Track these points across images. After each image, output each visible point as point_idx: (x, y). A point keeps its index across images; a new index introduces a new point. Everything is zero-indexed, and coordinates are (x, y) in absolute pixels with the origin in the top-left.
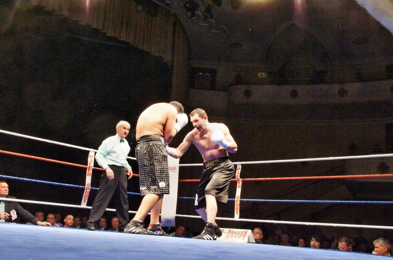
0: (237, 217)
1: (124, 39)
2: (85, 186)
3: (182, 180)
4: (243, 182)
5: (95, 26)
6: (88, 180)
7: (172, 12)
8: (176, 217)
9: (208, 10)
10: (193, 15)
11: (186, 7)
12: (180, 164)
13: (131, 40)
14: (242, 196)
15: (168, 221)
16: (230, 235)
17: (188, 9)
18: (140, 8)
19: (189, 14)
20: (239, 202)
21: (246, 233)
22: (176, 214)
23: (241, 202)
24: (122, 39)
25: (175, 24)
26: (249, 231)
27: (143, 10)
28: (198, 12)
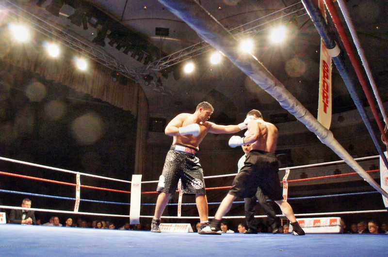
0: (179, 216)
1: (105, 100)
2: (75, 198)
3: (143, 193)
5: (86, 92)
6: (78, 194)
7: (136, 82)
8: (140, 218)
9: (159, 81)
10: (149, 84)
11: (144, 79)
12: (142, 181)
13: (109, 101)
15: (134, 221)
16: (177, 228)
17: (146, 80)
18: (115, 79)
19: (147, 83)
20: (180, 206)
21: (187, 226)
22: (141, 215)
23: (182, 206)
24: (104, 100)
25: (138, 90)
26: (189, 225)
27: (117, 80)
28: (153, 82)
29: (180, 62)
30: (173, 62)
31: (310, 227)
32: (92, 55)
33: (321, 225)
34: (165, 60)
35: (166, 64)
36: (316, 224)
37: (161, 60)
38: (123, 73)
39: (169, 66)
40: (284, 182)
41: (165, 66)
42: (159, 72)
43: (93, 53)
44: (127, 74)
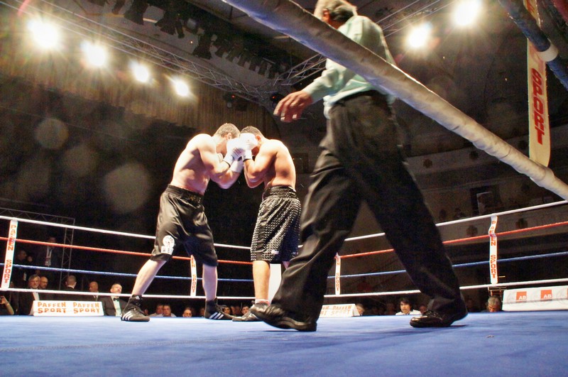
0: (338, 294)
2: (191, 276)
4: (342, 259)
5: (190, 126)
6: (194, 270)
7: (260, 105)
11: (271, 99)
14: (342, 273)
16: (335, 311)
17: (275, 101)
18: (229, 105)
20: (339, 279)
21: (350, 307)
23: (341, 278)
25: (264, 114)
26: (353, 306)
27: (233, 106)
30: (310, 72)
31: (535, 301)
32: (193, 73)
33: (554, 297)
34: (299, 69)
35: (301, 75)
36: (545, 296)
37: (294, 70)
38: (239, 93)
39: (305, 77)
40: (491, 235)
41: (300, 78)
42: (292, 87)
43: (195, 70)
44: (246, 95)
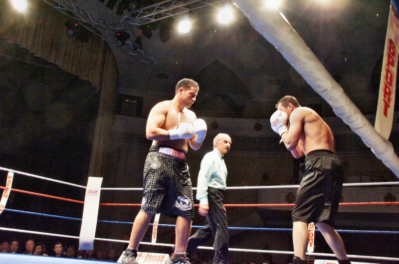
0: (154, 242)
3: (103, 204)
5: (24, 46)
8: (95, 241)
9: (138, 41)
10: (124, 44)
11: (116, 36)
13: (59, 63)
15: (86, 244)
16: (148, 259)
17: (119, 38)
18: (71, 32)
19: (120, 43)
20: (157, 227)
21: (163, 257)
23: (159, 227)
25: (105, 51)
26: (167, 255)
27: (74, 35)
28: (128, 42)
29: (172, 15)
30: (160, 15)
34: (150, 11)
35: (150, 17)
37: (144, 11)
38: (84, 23)
39: (154, 20)
41: (149, 20)
42: (138, 27)
44: (90, 26)
